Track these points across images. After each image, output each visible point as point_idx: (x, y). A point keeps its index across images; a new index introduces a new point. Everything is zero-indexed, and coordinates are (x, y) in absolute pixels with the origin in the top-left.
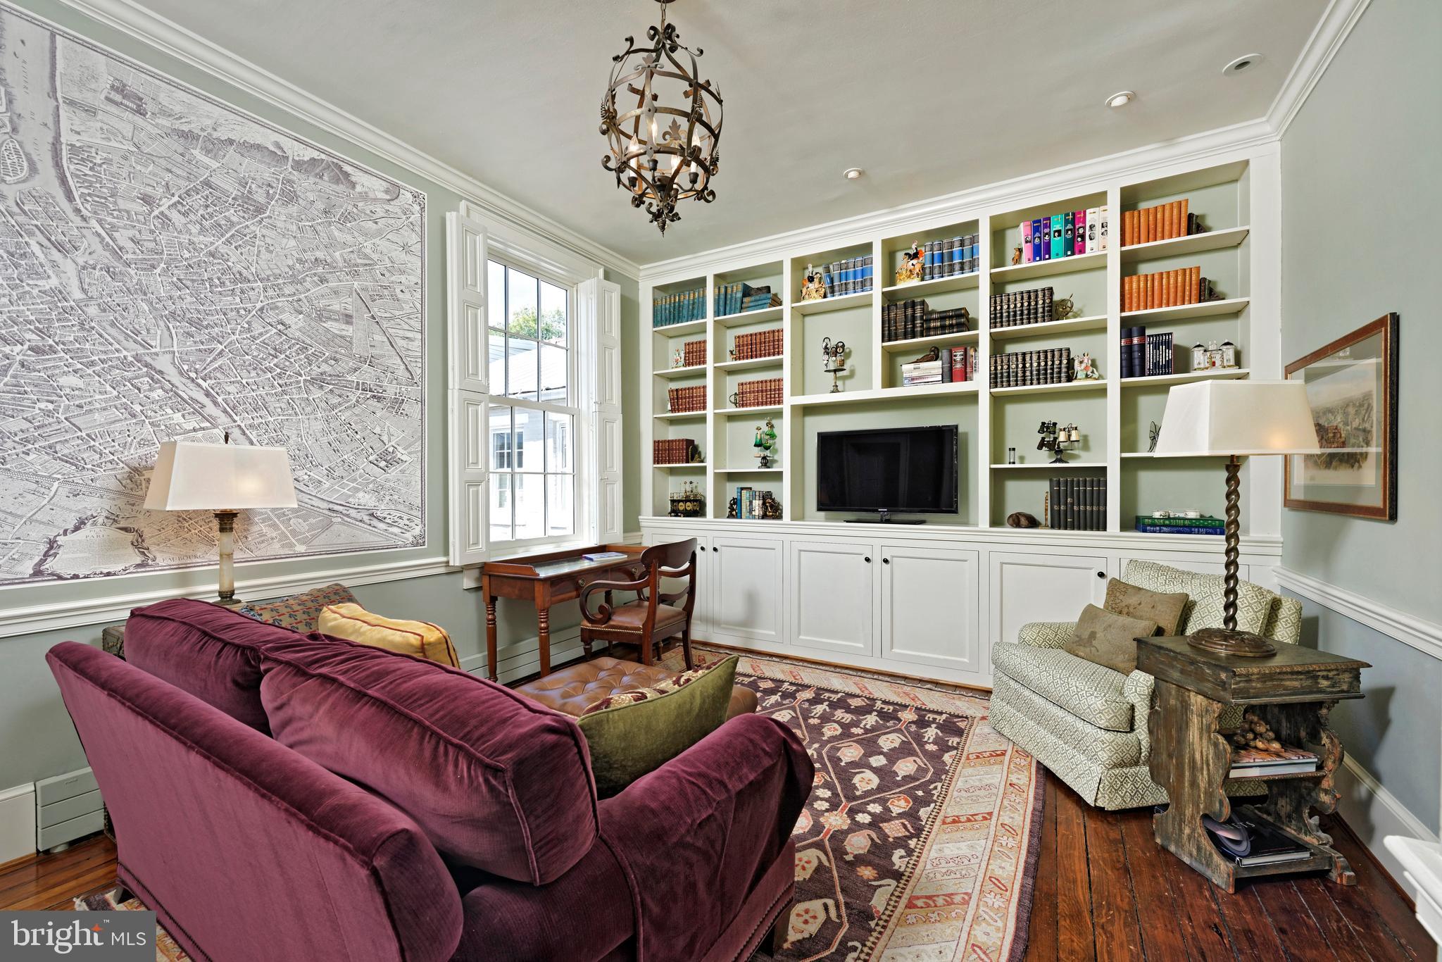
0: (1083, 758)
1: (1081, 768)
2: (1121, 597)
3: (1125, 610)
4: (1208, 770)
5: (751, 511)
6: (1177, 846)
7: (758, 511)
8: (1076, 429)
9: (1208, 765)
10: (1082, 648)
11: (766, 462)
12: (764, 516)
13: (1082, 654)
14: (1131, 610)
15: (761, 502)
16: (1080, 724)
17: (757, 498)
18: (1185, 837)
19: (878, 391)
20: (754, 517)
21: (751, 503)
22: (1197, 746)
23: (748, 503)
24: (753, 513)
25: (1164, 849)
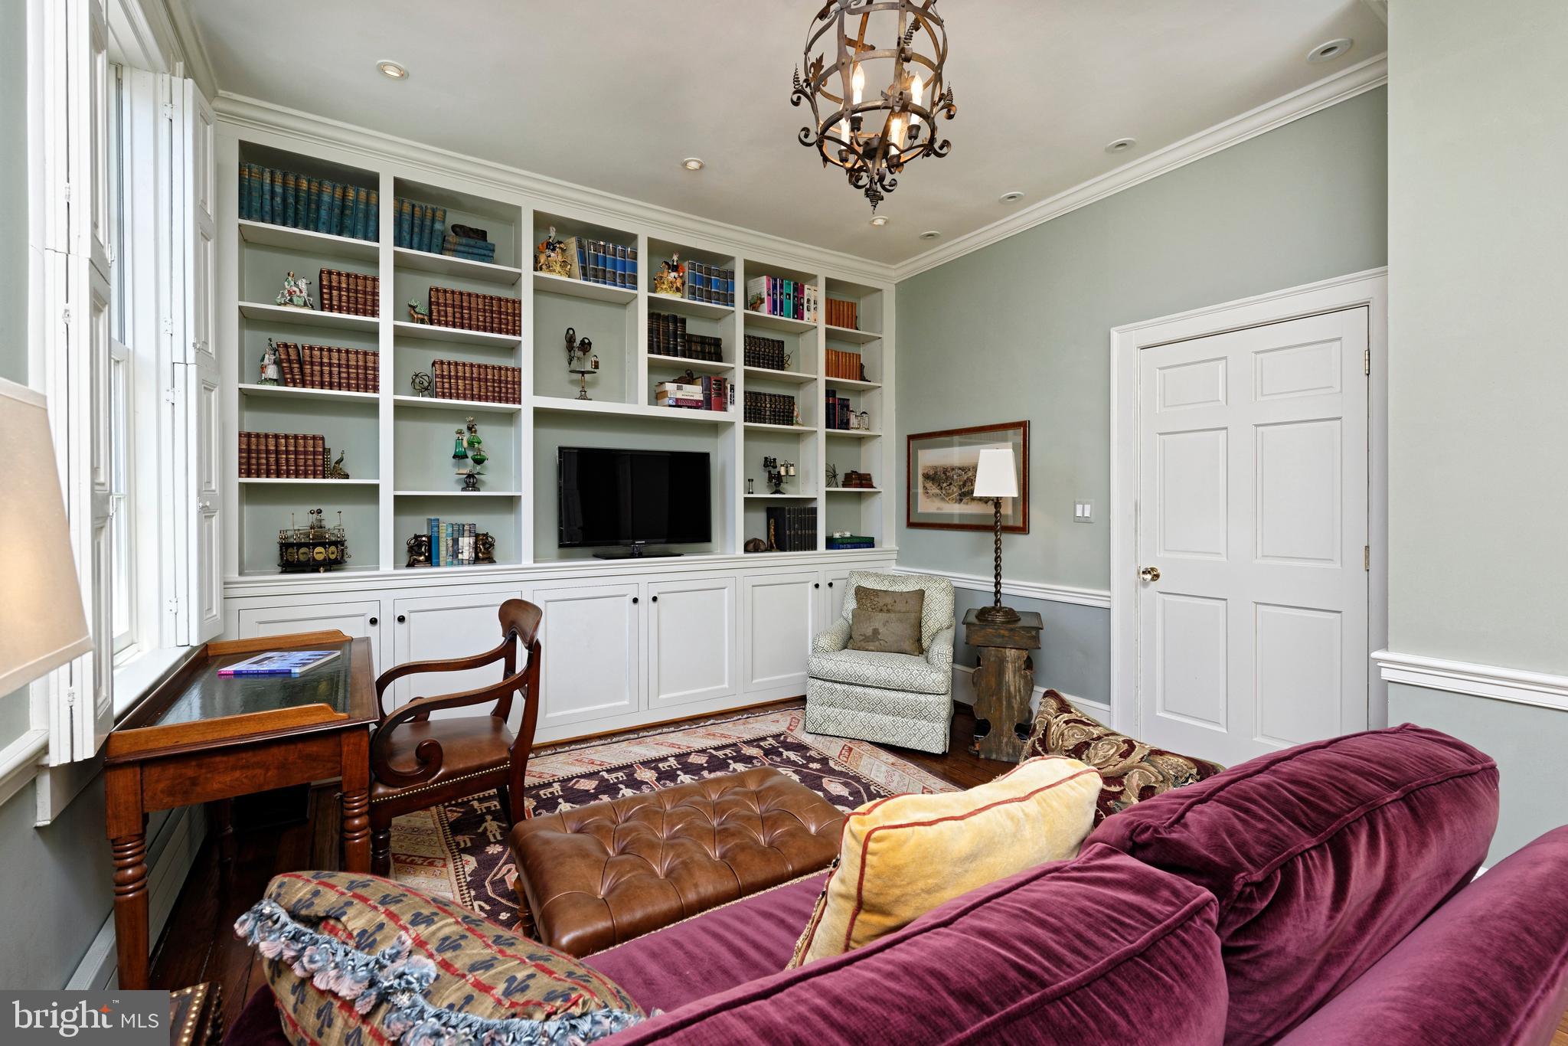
0: (924, 722)
1: (924, 731)
2: (876, 599)
3: (885, 608)
4: (1020, 695)
5: (456, 553)
6: (997, 754)
7: (467, 553)
8: (793, 465)
9: (1020, 691)
10: (871, 643)
11: (471, 481)
12: (477, 560)
13: (873, 648)
14: (890, 607)
15: (472, 540)
16: (922, 698)
17: (466, 533)
18: (1004, 745)
19: (642, 407)
20: (461, 563)
21: (456, 542)
22: (1012, 683)
23: (450, 543)
24: (460, 556)
25: (988, 760)
